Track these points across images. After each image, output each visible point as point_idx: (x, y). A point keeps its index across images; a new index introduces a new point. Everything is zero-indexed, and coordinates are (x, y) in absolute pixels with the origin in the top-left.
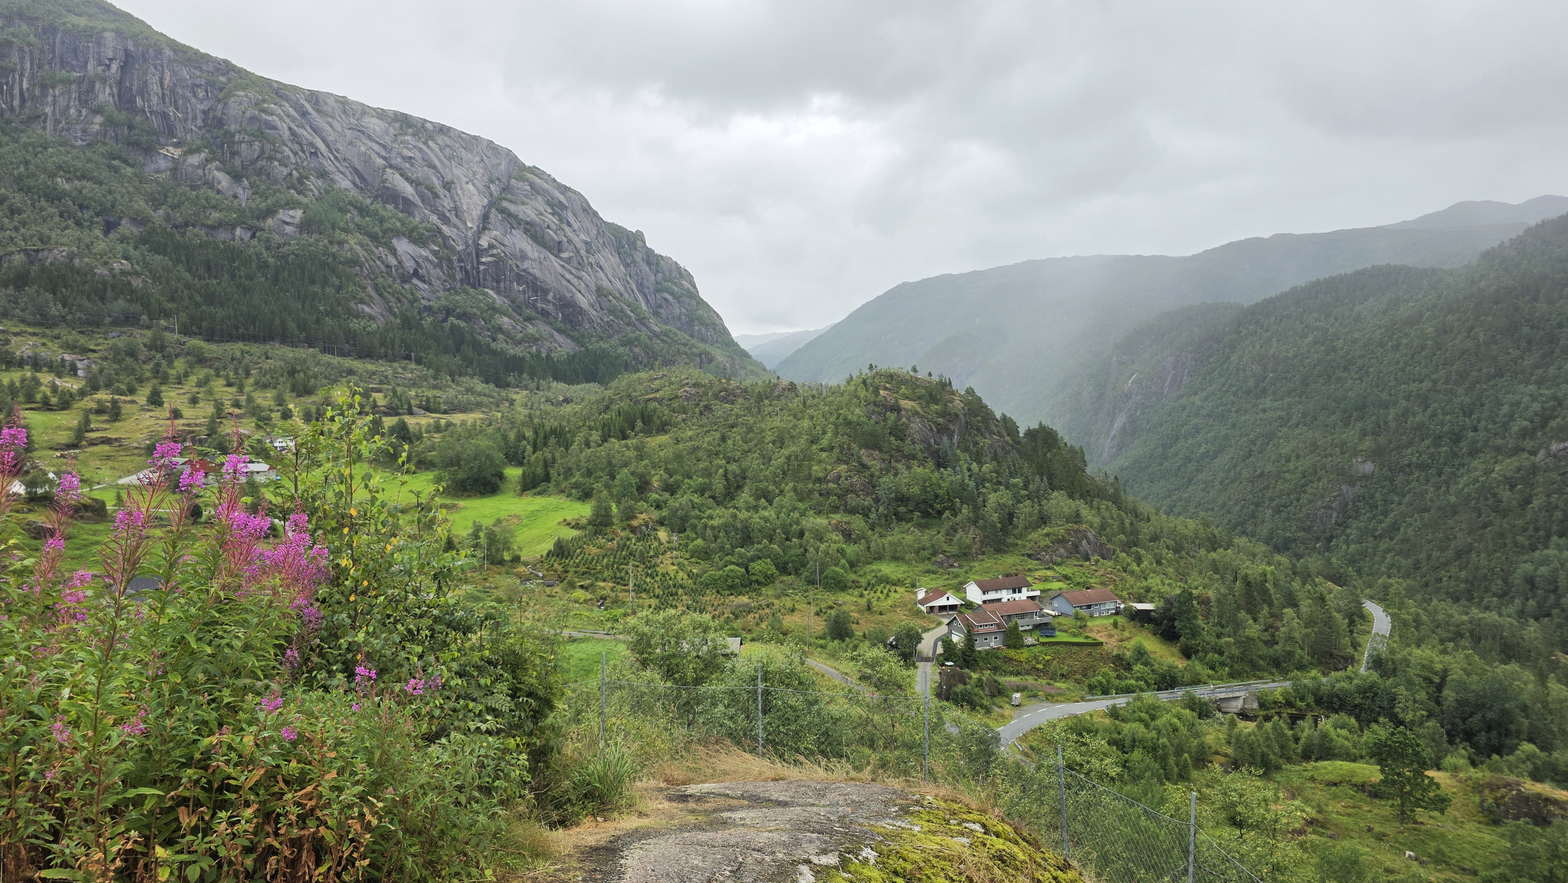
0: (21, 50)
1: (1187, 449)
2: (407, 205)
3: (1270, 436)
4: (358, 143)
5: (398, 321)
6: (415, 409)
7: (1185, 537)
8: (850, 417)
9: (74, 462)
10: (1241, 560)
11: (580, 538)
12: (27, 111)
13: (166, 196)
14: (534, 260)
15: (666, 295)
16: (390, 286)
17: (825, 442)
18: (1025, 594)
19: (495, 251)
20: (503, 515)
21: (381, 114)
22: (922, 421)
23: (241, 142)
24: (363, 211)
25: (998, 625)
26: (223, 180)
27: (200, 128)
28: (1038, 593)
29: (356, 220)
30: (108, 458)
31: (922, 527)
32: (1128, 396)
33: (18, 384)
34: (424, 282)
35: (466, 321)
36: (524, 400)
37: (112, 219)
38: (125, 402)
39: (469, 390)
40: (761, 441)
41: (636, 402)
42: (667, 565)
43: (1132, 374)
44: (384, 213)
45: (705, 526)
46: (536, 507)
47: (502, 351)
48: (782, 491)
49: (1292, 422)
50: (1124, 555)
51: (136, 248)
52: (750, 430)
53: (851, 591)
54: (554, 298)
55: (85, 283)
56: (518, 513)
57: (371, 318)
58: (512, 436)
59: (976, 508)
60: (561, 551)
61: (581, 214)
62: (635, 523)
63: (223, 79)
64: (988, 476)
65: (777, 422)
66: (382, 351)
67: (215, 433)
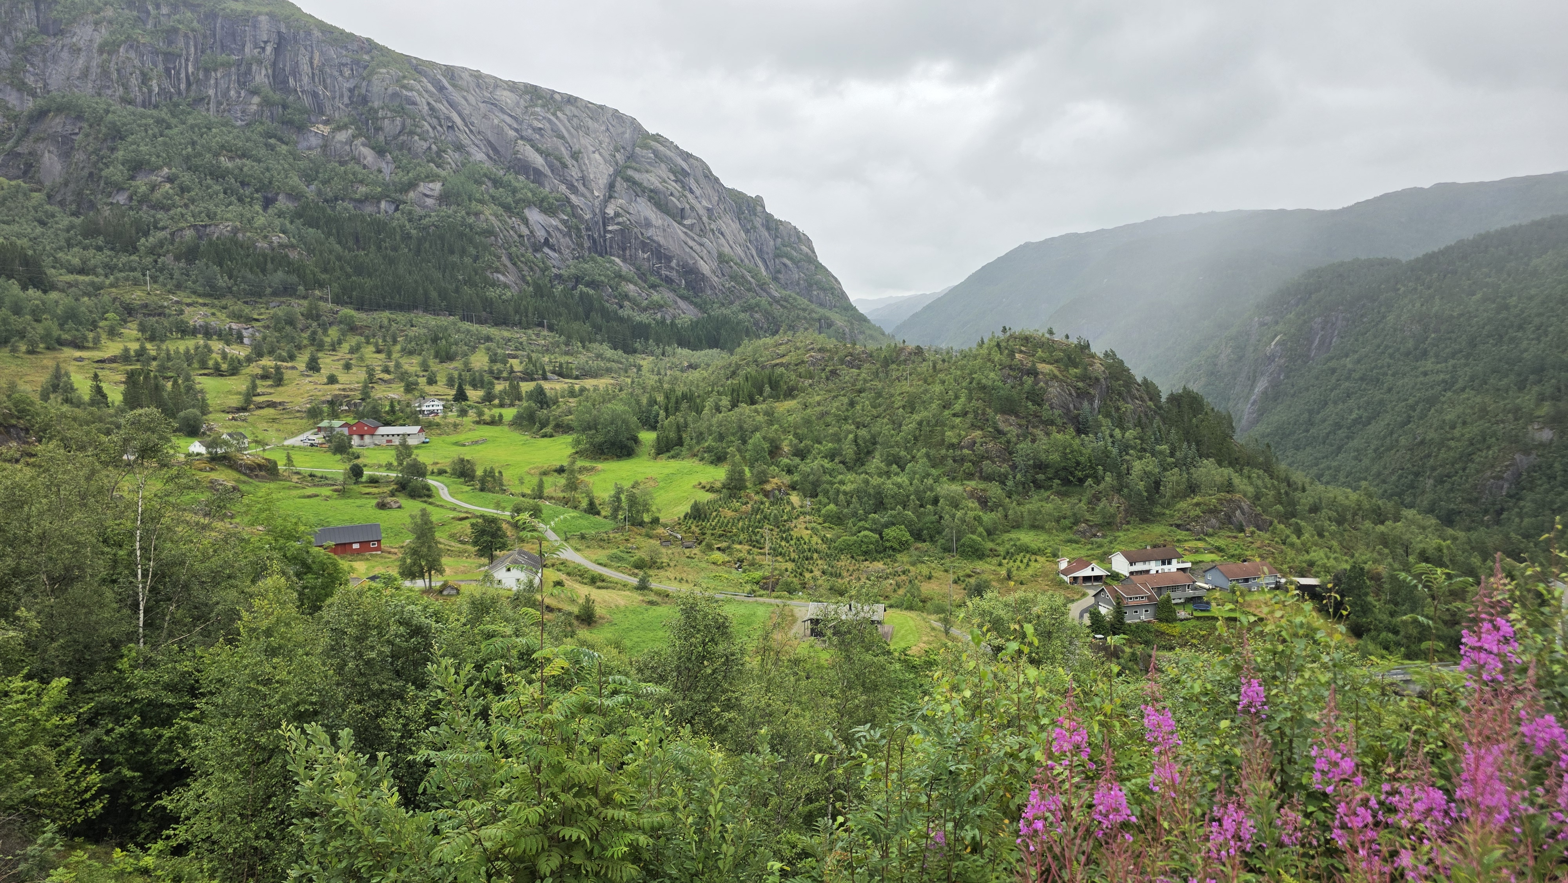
0: (186, 36)
1: (1337, 414)
2: (537, 176)
3: (1431, 401)
4: (492, 116)
5: (531, 289)
6: (549, 374)
7: (1346, 508)
8: (984, 381)
9: (245, 424)
10: (1412, 533)
11: (715, 501)
12: (192, 94)
13: (317, 172)
14: (658, 228)
15: (785, 260)
16: (523, 256)
17: (957, 407)
18: (1175, 565)
19: (621, 220)
20: (640, 478)
21: (512, 87)
22: (1061, 386)
23: (384, 118)
24: (497, 183)
25: (1149, 598)
26: (368, 155)
27: (347, 106)
28: (1189, 565)
29: (491, 191)
30: (274, 420)
31: (1061, 494)
32: (1271, 359)
33: (192, 351)
34: (555, 250)
35: (594, 289)
36: (651, 366)
37: (270, 195)
38: (287, 368)
39: (599, 356)
40: (890, 406)
41: (763, 368)
42: (801, 529)
43: (1276, 336)
44: (517, 184)
45: (838, 492)
46: (671, 471)
47: (629, 318)
48: (914, 457)
49: (1457, 386)
50: (1283, 526)
51: (292, 222)
52: (879, 395)
53: (989, 560)
54: (678, 265)
55: (248, 256)
56: (654, 476)
57: (506, 286)
58: (644, 401)
59: (1120, 476)
60: (698, 513)
61: (703, 181)
62: (768, 487)
63: (366, 57)
64: (1132, 443)
65: (906, 387)
66: (517, 318)
67: (369, 397)
